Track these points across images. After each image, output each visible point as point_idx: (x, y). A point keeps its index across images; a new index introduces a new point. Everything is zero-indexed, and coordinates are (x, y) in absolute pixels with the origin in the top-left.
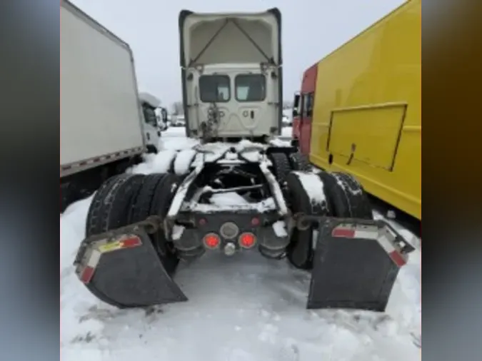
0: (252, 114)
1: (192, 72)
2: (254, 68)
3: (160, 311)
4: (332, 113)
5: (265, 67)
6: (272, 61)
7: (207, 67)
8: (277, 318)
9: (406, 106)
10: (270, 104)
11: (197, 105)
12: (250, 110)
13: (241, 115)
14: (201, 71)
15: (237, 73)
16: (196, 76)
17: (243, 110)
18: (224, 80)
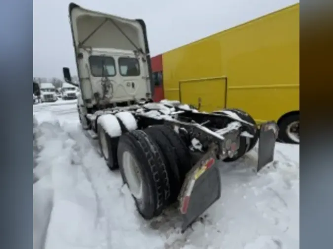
0: (133, 85)
1: (82, 52)
2: (130, 53)
3: (206, 216)
4: (180, 83)
5: (137, 54)
6: (141, 51)
7: (94, 49)
8: (250, 184)
9: (226, 79)
10: (143, 78)
11: (88, 79)
12: (131, 82)
13: (125, 86)
14: (90, 52)
15: (119, 57)
16: (86, 56)
17: (126, 82)
18: (110, 60)
